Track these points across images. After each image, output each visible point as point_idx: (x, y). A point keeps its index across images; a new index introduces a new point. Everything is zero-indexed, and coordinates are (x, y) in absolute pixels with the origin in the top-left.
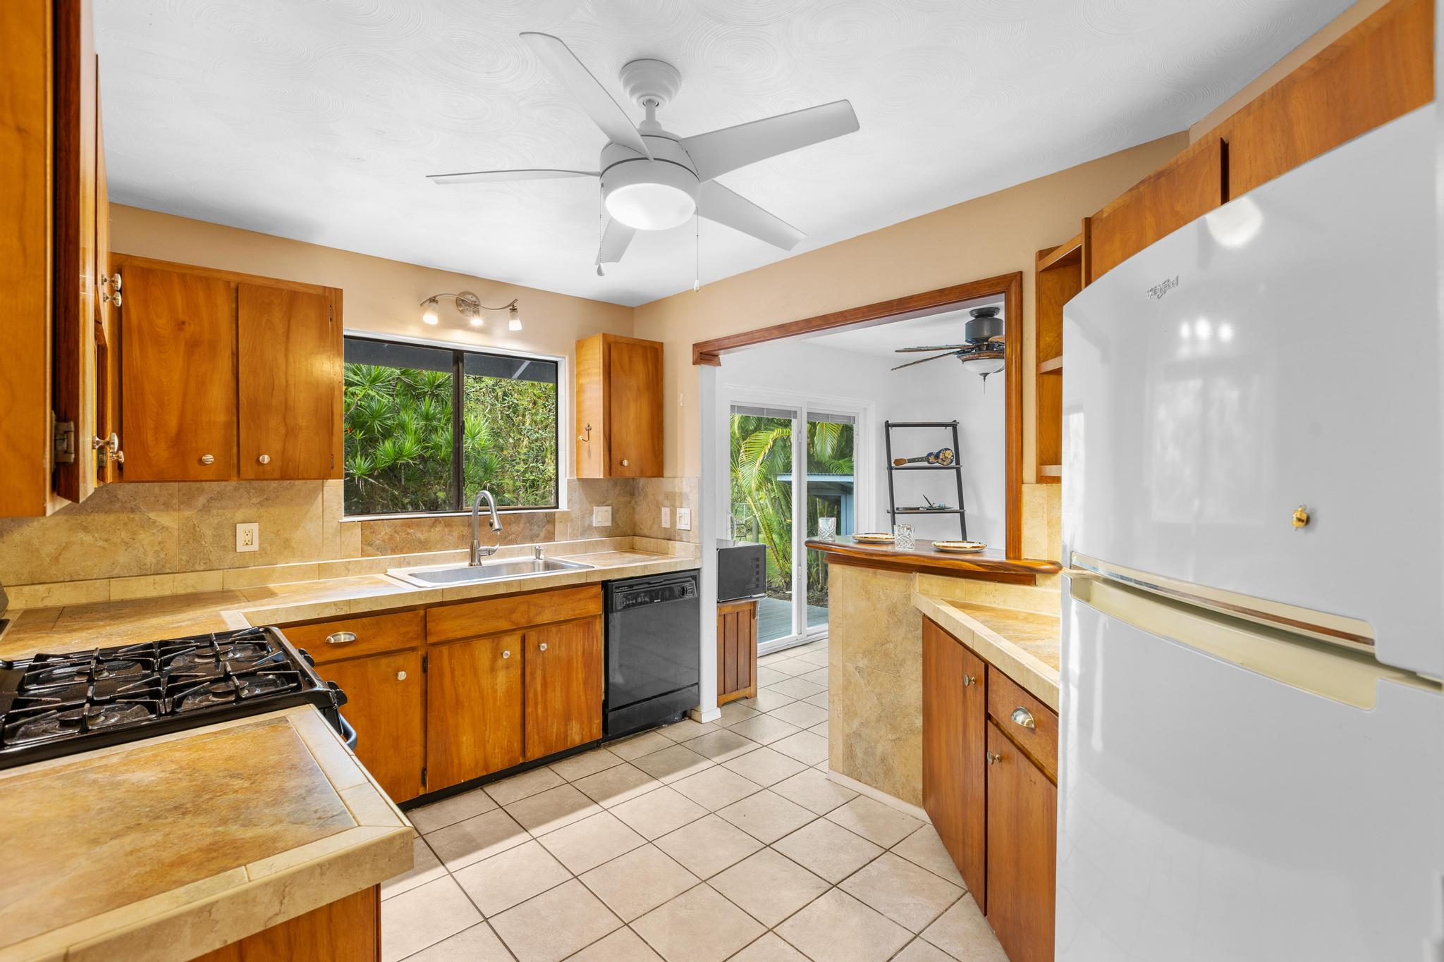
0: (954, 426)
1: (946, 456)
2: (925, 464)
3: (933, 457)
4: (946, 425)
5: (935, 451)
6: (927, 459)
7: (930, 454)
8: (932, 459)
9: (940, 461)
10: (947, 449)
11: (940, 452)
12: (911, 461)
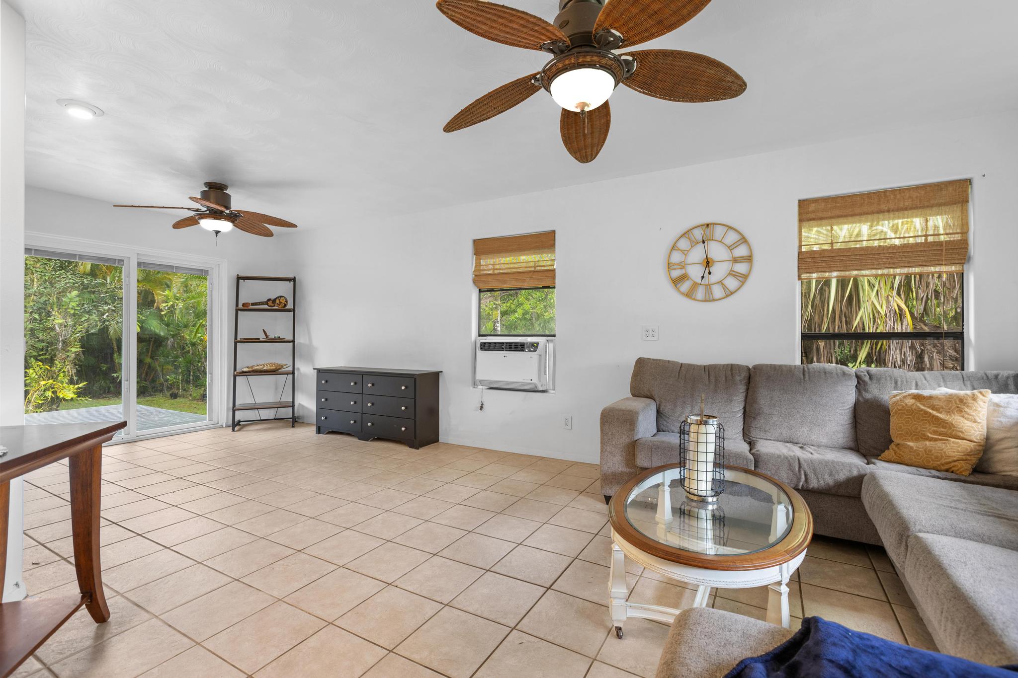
0: (294, 280)
1: (281, 301)
2: (266, 307)
3: (271, 302)
4: (289, 280)
5: (273, 298)
6: (266, 303)
7: (269, 300)
8: (270, 303)
9: (276, 305)
10: (281, 297)
11: (277, 298)
12: (253, 304)
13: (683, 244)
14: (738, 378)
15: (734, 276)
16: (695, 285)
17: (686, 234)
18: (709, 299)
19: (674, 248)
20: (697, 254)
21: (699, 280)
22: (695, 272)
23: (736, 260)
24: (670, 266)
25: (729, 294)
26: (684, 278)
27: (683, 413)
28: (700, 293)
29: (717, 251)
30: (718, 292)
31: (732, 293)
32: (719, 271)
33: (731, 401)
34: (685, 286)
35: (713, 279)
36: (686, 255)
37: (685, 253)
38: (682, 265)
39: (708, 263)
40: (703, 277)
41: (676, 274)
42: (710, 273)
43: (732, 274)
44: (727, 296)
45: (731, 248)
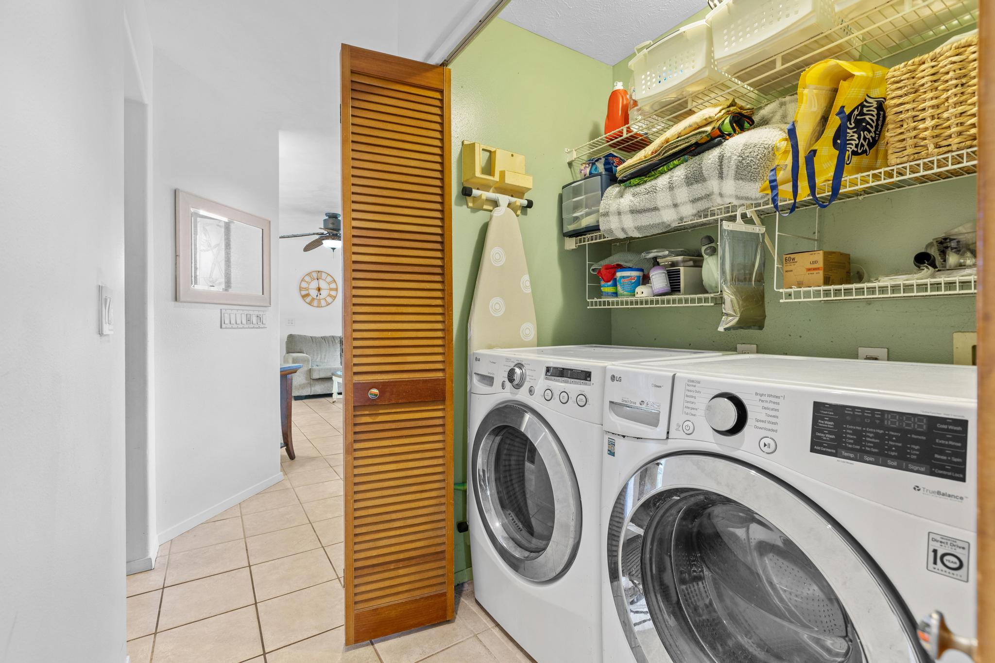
13: (307, 279)
14: (337, 341)
15: (330, 296)
16: (313, 299)
17: (309, 274)
18: (319, 306)
19: (303, 280)
20: (314, 285)
21: (315, 297)
22: (313, 293)
23: (331, 289)
24: (301, 289)
25: (328, 304)
26: (308, 295)
27: (317, 358)
28: (315, 303)
29: (323, 285)
30: (323, 303)
31: (329, 304)
32: (324, 293)
33: (336, 351)
34: (308, 299)
35: (321, 297)
36: (309, 284)
37: (309, 283)
38: (307, 289)
39: (319, 289)
40: (317, 296)
41: (304, 293)
42: (320, 294)
43: (330, 295)
44: (327, 305)
45: (329, 284)
